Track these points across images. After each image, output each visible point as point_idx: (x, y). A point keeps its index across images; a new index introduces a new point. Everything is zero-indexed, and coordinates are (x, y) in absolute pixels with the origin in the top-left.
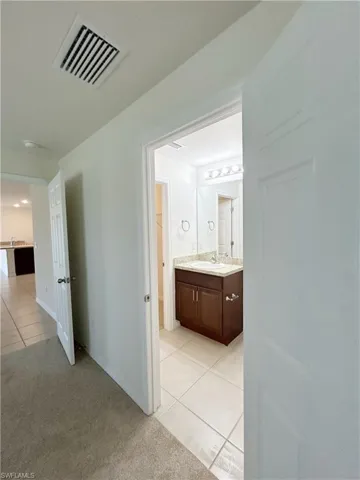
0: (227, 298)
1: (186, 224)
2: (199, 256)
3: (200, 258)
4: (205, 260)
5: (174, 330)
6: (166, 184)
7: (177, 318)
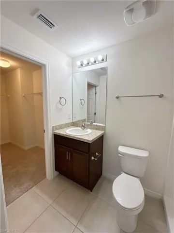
0: (93, 158)
1: (63, 100)
2: (73, 123)
3: (74, 124)
4: (77, 126)
5: (54, 179)
6: (44, 65)
7: (56, 170)
